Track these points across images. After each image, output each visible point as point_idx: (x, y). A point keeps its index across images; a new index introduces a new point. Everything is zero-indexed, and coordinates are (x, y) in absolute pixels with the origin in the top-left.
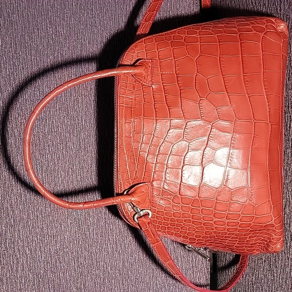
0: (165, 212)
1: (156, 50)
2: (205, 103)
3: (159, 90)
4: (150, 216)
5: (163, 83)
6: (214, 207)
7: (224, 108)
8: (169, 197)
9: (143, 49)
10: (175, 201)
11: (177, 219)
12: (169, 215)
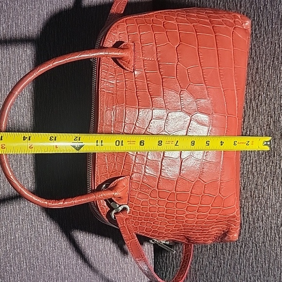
0: (142, 206)
1: (138, 33)
2: (185, 94)
3: (141, 77)
4: (128, 212)
5: (145, 70)
6: (188, 200)
7: (202, 101)
8: (147, 191)
9: (124, 30)
10: (152, 195)
11: (152, 214)
12: (146, 210)
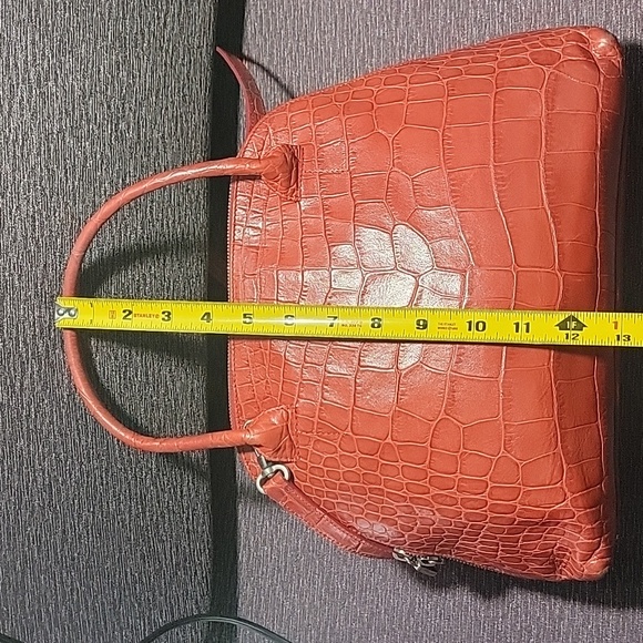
0: (325, 469)
1: (311, 124)
3: (314, 208)
5: (321, 194)
6: (427, 462)
9: (285, 125)
11: (353, 487)
